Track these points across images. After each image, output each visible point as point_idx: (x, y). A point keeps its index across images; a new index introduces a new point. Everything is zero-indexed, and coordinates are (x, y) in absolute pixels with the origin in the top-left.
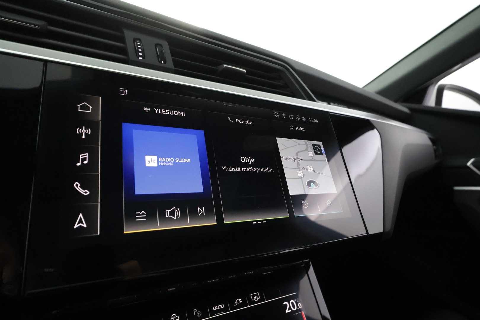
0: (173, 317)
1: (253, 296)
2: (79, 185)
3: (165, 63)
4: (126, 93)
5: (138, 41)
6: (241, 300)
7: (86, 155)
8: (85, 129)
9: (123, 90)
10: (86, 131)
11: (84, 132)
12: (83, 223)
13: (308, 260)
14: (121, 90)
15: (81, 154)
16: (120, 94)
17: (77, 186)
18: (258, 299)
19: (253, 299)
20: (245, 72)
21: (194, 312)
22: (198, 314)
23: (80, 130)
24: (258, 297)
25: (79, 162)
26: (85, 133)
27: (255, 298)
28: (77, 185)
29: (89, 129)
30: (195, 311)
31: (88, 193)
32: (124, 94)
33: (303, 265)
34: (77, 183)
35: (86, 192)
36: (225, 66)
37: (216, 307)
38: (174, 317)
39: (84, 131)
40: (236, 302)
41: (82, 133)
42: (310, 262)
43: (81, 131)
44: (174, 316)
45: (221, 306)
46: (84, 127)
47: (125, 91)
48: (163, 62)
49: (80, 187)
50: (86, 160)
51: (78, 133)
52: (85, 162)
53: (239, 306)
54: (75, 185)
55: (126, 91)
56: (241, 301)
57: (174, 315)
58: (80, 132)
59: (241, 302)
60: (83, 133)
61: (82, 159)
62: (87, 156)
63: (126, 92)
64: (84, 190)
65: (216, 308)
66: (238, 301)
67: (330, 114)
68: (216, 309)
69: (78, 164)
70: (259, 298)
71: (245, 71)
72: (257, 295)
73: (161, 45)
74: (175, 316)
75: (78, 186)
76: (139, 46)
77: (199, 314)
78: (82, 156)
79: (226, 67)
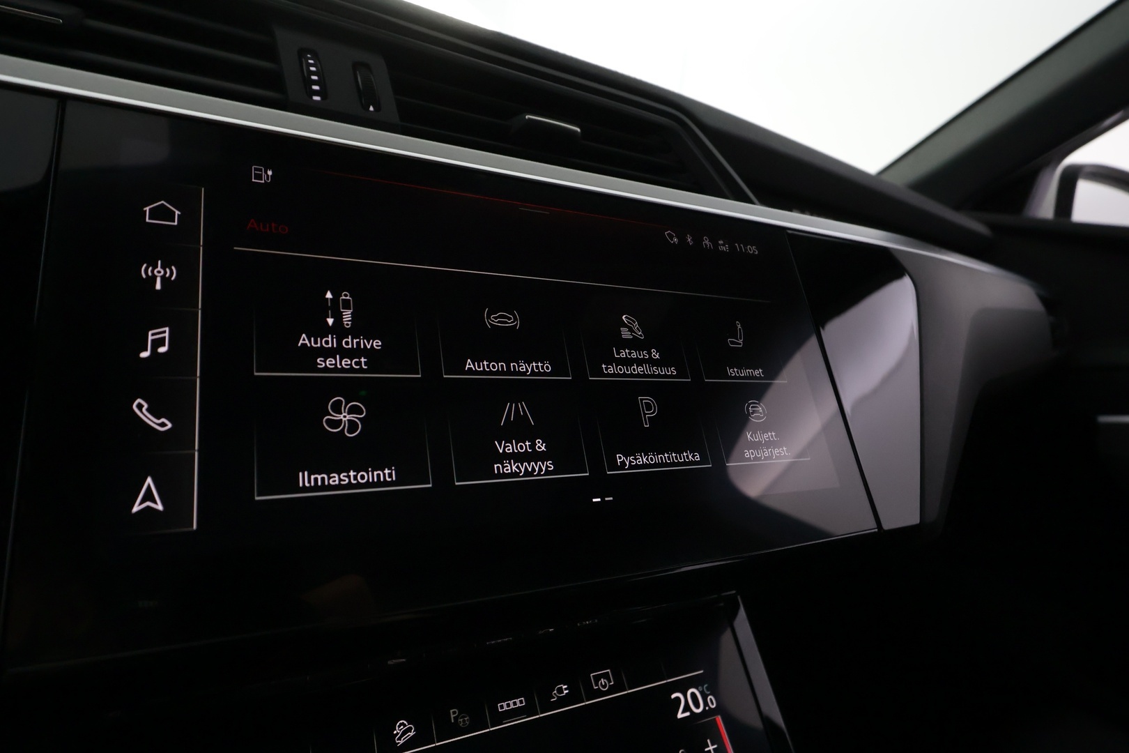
0: (399, 727)
1: (597, 678)
2: (146, 406)
3: (377, 109)
4: (268, 179)
5: (309, 56)
6: (566, 687)
7: (165, 332)
8: (163, 267)
9: (261, 170)
10: (166, 273)
11: (159, 274)
12: (155, 502)
13: (734, 592)
14: (256, 169)
15: (151, 330)
16: (253, 180)
17: (141, 410)
18: (610, 685)
19: (597, 685)
20: (577, 131)
21: (452, 716)
22: (461, 720)
23: (150, 269)
24: (610, 682)
25: (147, 350)
26: (163, 278)
27: (601, 683)
28: (140, 407)
29: (173, 268)
30: (454, 713)
31: (170, 425)
32: (263, 182)
33: (722, 604)
34: (139, 400)
35: (163, 425)
36: (527, 117)
37: (505, 704)
38: (402, 727)
39: (159, 272)
40: (555, 692)
41: (154, 277)
42: (739, 597)
43: (152, 272)
44: (401, 725)
45: (519, 702)
46: (159, 262)
47: (266, 172)
48: (371, 109)
49: (147, 410)
50: (164, 345)
51: (144, 276)
52: (162, 350)
53: (563, 702)
54: (134, 407)
55: (270, 173)
56: (566, 689)
57: (401, 722)
58: (150, 274)
59: (567, 691)
60: (156, 277)
61: (152, 341)
62: (167, 335)
63: (268, 176)
64: (159, 419)
65: (504, 706)
66: (560, 691)
67: (788, 234)
68: (506, 708)
69: (144, 355)
70: (612, 683)
71: (579, 130)
72: (606, 676)
73: (366, 66)
74: (405, 725)
75: (144, 410)
76: (313, 69)
77: (464, 721)
78: (153, 335)
79: (529, 119)
